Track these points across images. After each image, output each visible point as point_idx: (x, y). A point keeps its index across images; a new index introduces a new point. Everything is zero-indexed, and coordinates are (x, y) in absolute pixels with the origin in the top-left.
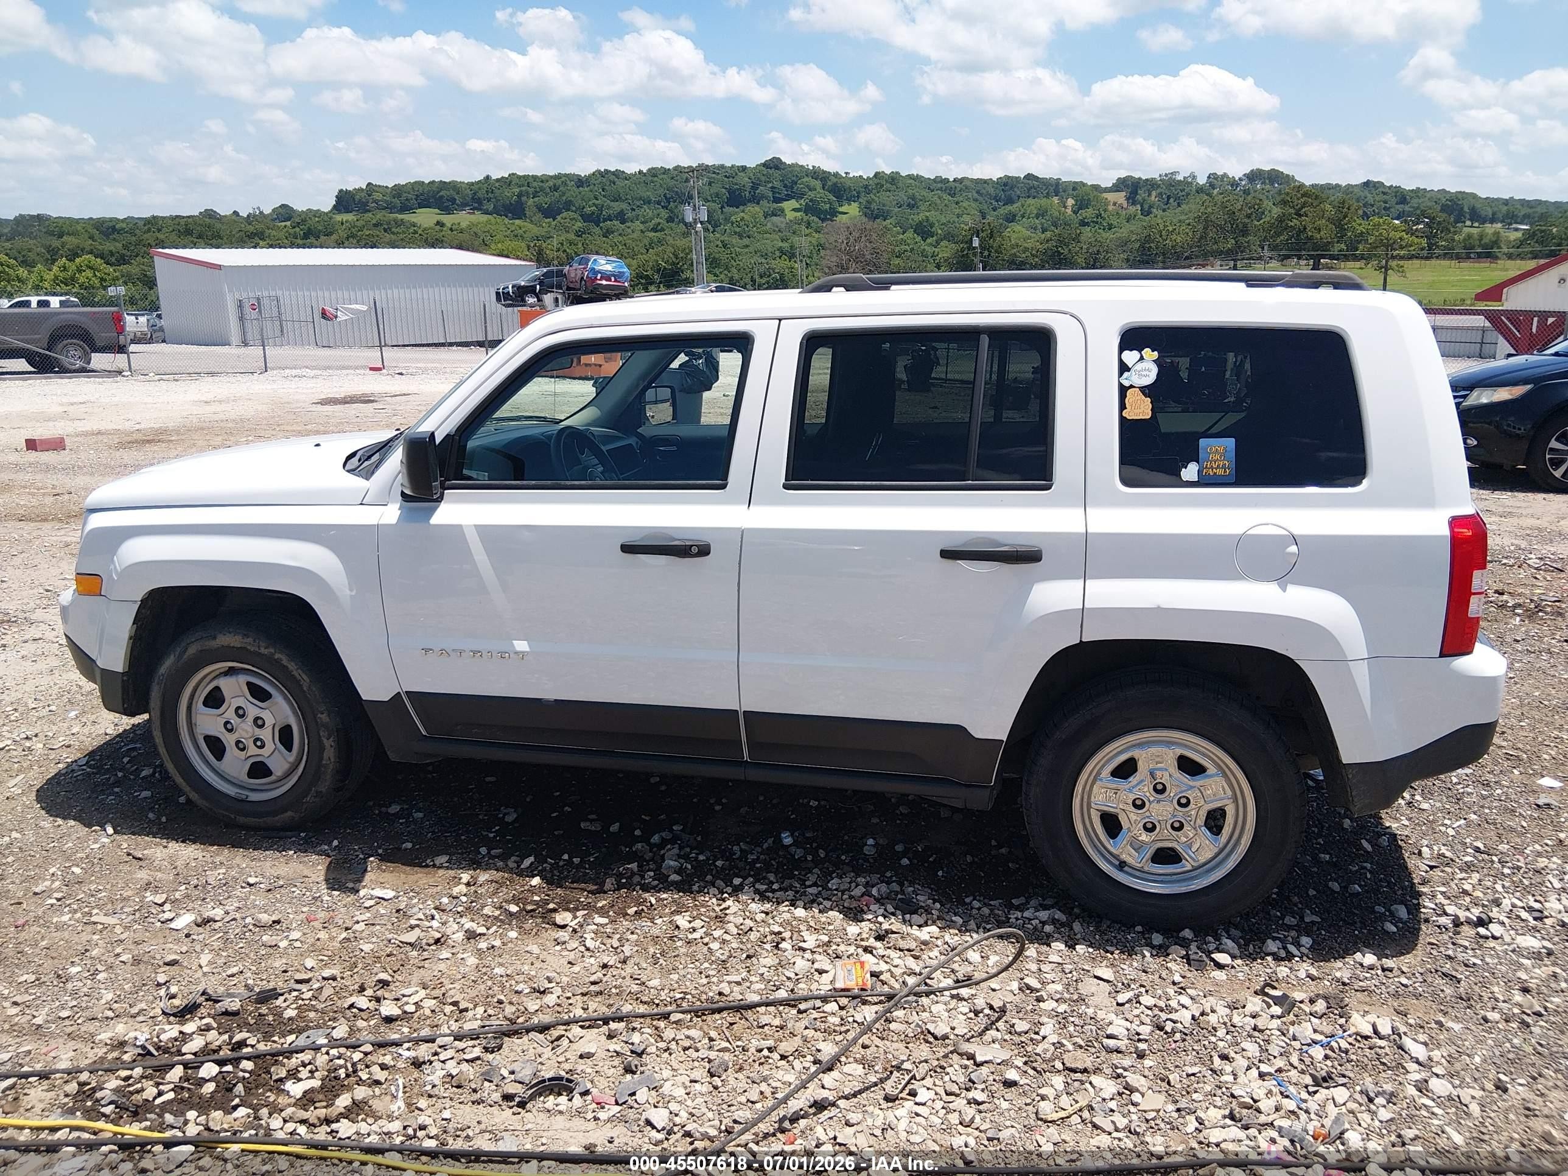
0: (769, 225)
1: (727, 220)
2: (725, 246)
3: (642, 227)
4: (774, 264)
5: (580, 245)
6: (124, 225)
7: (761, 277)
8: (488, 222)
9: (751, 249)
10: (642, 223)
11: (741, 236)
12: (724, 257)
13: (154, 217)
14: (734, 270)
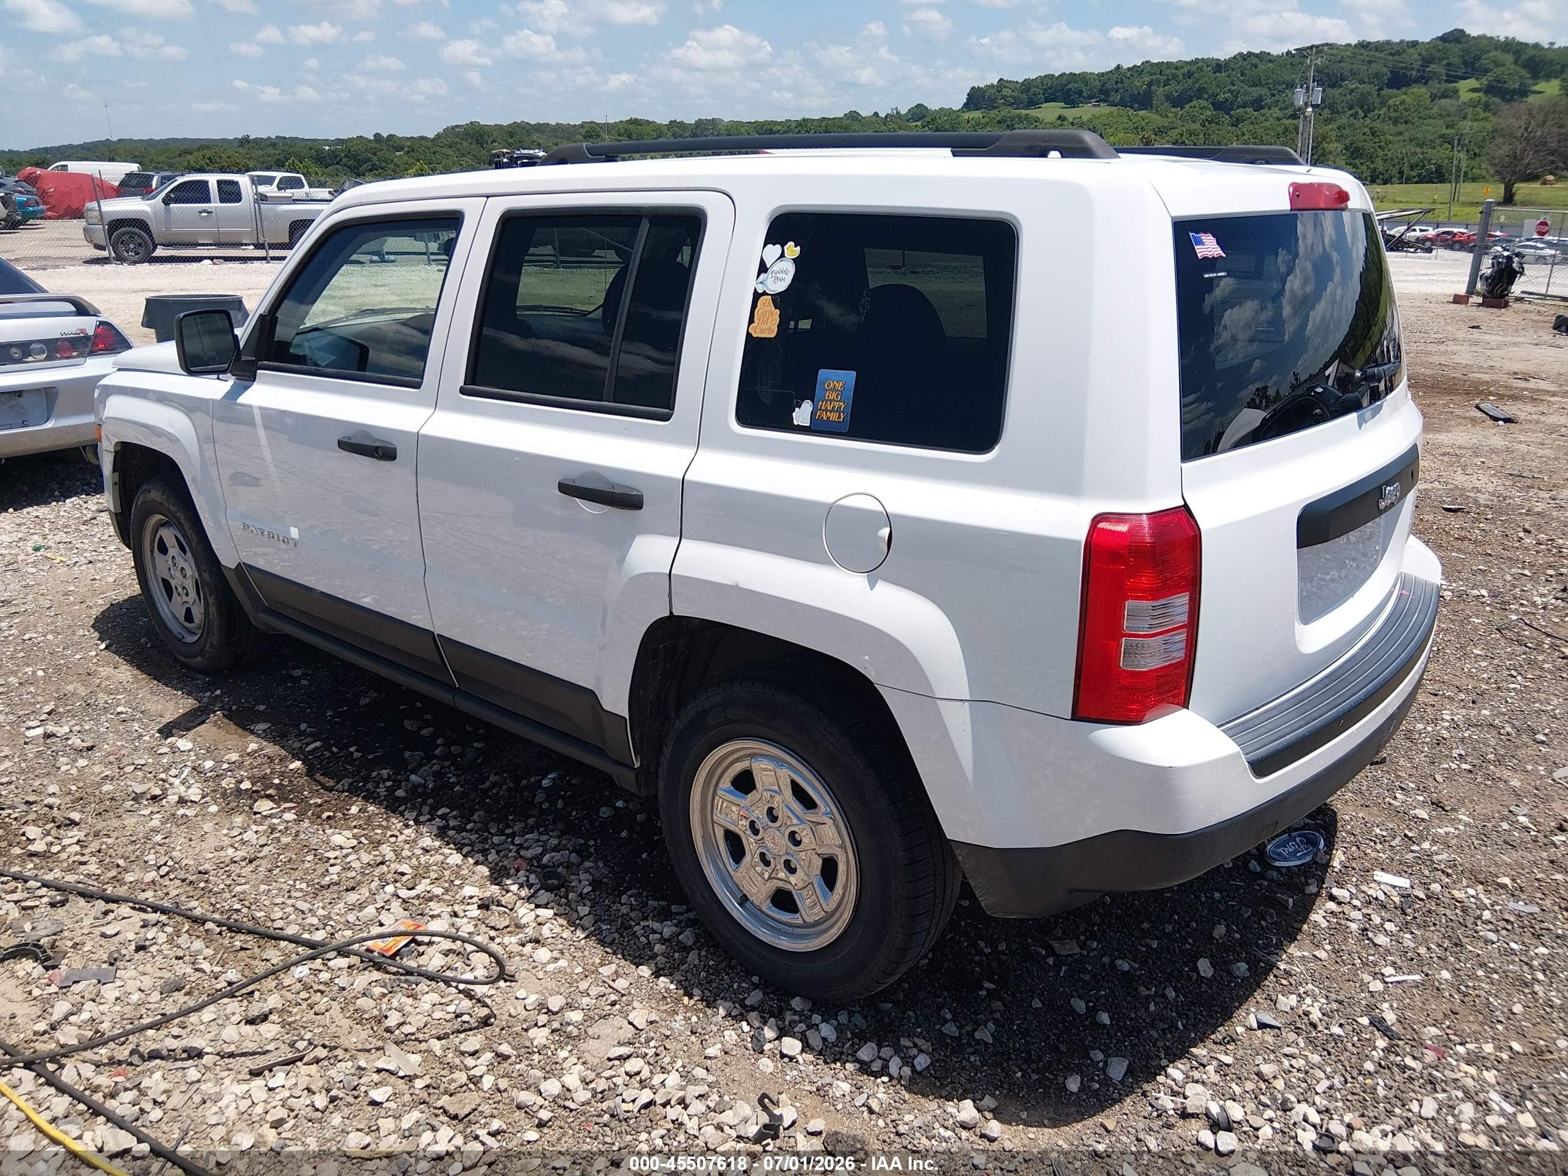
0: (1435, 109)
1: (1383, 103)
2: (1373, 134)
3: (1279, 114)
4: (1431, 153)
5: (1201, 136)
6: (780, 128)
7: (1412, 168)
8: (1111, 114)
9: (1407, 136)
10: (1281, 109)
11: (1396, 122)
12: (1369, 147)
13: (804, 120)
14: (1379, 161)
